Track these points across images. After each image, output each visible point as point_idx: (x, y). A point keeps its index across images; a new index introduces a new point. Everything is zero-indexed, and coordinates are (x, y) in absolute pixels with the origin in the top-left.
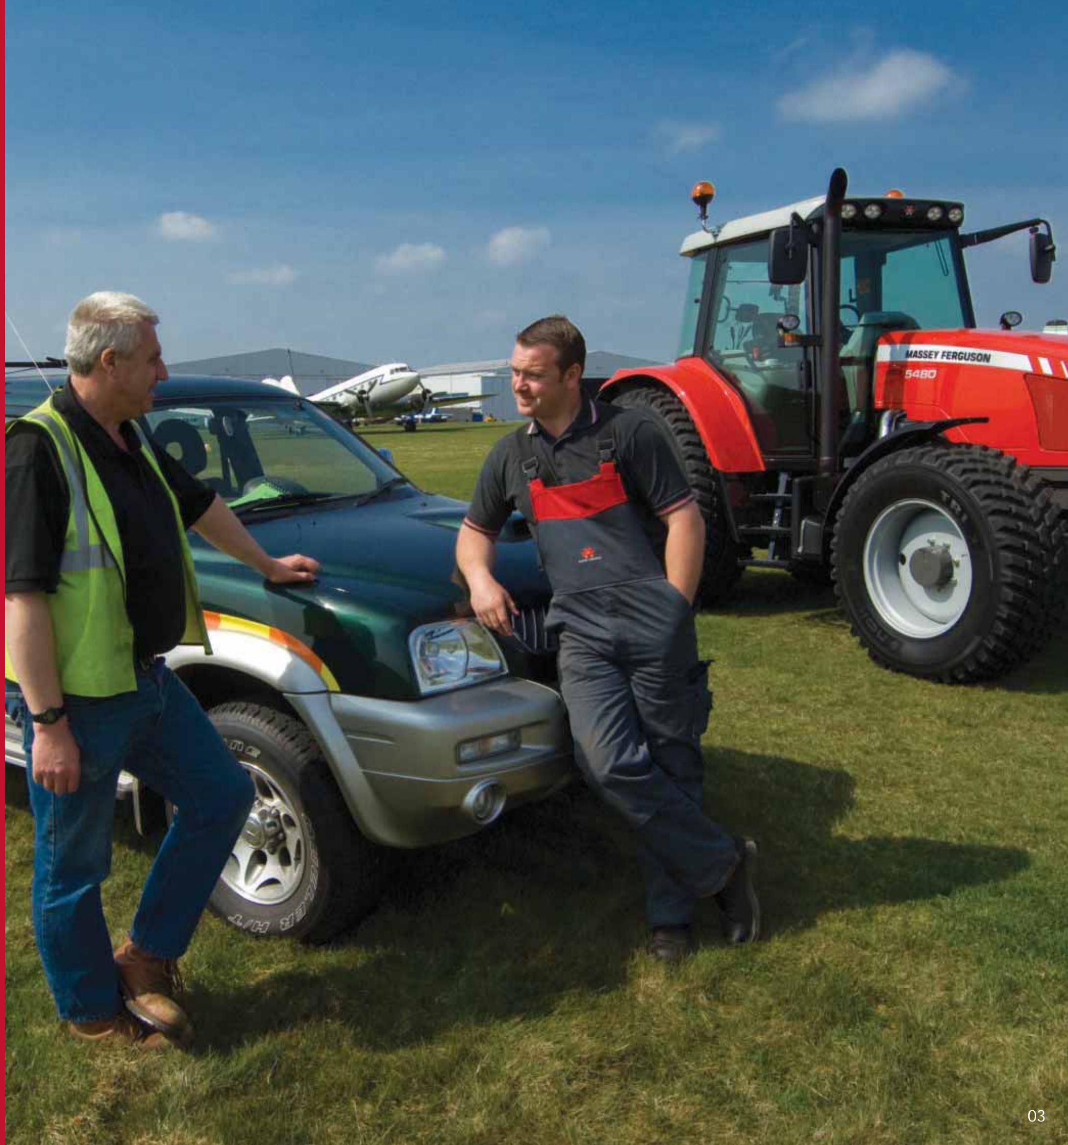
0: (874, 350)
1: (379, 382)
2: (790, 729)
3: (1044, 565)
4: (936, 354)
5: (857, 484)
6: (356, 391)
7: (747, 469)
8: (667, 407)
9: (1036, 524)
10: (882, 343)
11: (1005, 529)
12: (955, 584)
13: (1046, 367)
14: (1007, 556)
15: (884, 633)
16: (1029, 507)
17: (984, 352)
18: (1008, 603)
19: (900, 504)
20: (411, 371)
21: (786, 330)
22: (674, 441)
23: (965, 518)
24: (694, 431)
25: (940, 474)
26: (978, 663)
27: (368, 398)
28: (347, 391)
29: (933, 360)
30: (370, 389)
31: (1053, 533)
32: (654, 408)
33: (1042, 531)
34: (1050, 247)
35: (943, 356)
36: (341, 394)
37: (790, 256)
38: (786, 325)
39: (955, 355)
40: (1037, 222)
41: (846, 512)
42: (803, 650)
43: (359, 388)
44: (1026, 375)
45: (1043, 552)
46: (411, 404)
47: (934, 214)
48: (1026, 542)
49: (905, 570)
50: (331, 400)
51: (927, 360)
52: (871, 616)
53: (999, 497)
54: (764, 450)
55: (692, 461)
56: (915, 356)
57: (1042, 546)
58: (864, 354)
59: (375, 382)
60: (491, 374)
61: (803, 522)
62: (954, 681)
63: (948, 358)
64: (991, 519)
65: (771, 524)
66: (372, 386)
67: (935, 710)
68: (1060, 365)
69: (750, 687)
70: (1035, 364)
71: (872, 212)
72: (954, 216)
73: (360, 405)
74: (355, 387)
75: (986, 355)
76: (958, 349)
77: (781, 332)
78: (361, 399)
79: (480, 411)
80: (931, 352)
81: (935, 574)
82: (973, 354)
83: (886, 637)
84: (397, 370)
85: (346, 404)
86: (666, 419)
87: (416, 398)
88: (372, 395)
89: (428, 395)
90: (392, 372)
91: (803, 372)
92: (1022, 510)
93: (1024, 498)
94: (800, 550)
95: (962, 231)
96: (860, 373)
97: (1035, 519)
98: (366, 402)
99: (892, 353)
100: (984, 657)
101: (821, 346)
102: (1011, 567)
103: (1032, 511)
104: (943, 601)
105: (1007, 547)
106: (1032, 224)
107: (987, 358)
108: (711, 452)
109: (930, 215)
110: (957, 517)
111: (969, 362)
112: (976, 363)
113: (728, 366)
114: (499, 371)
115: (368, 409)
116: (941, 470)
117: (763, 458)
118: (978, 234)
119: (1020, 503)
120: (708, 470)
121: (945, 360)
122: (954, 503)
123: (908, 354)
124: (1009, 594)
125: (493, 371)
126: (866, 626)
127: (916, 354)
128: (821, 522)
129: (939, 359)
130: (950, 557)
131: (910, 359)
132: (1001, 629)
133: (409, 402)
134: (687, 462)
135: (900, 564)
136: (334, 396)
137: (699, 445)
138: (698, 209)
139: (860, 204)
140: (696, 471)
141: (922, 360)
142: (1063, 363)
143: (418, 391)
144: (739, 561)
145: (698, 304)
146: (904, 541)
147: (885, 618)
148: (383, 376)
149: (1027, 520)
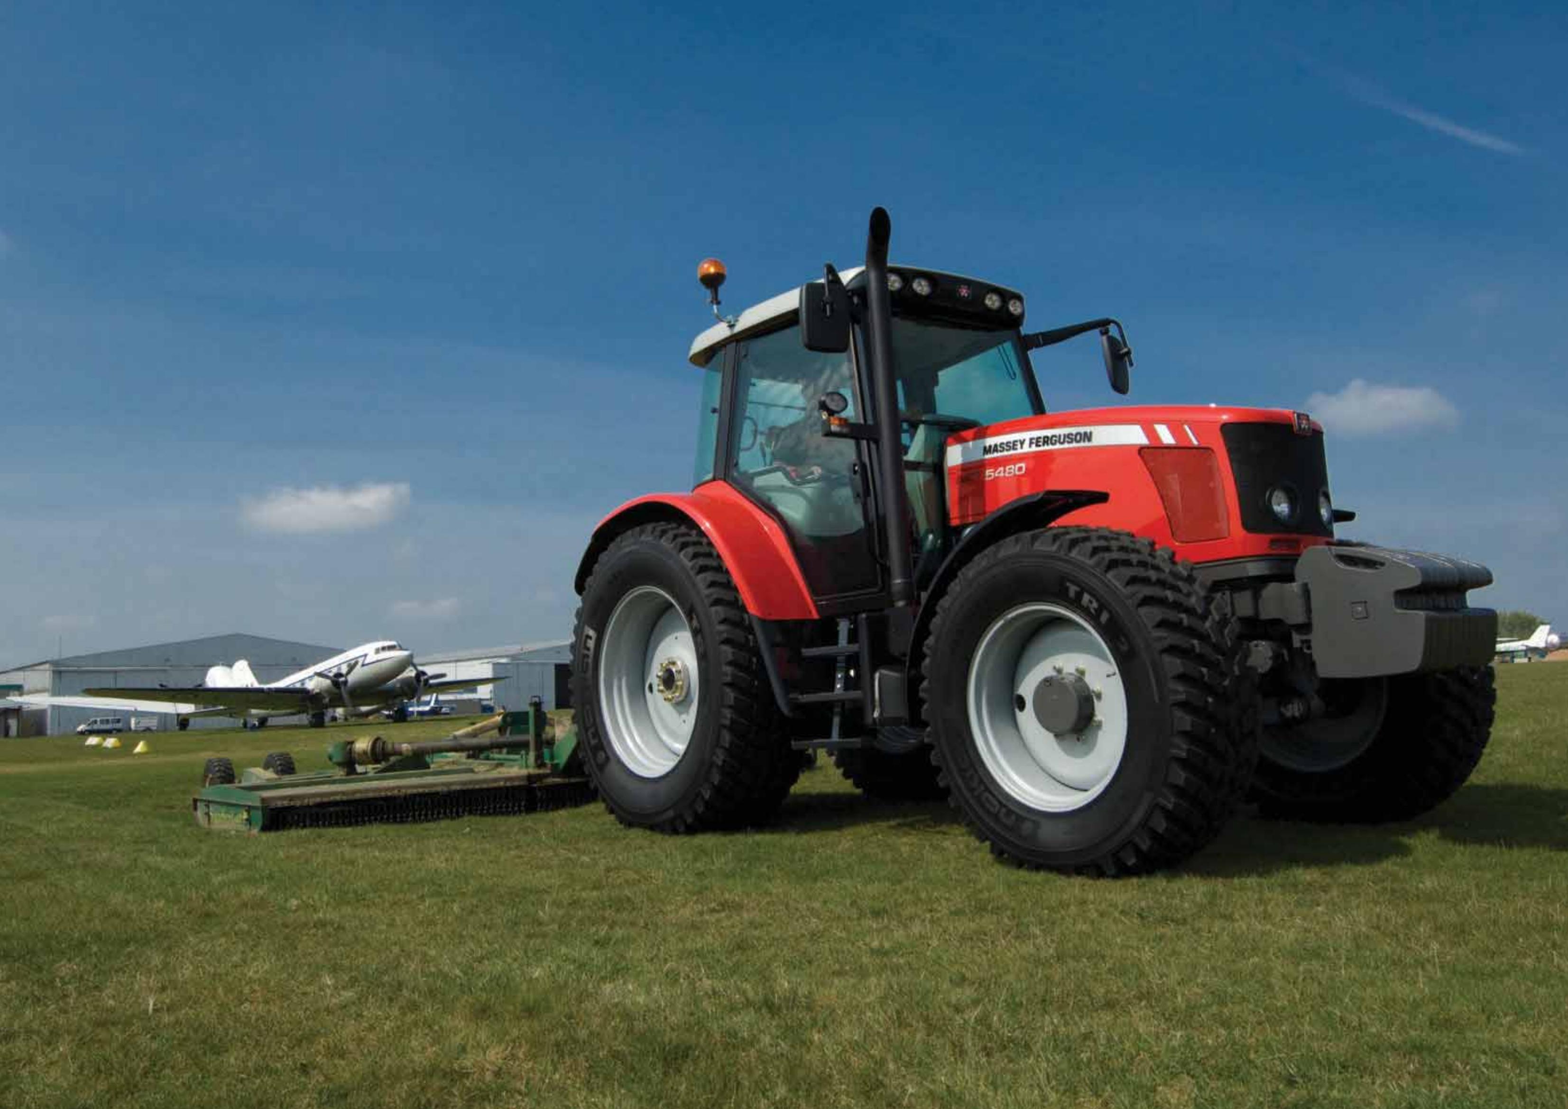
0: (941, 453)
1: (360, 664)
2: (901, 945)
3: (1223, 675)
4: (1022, 443)
5: (947, 597)
6: (331, 674)
7: (793, 615)
8: (681, 540)
9: (1204, 617)
10: (951, 445)
11: (1162, 624)
12: (1099, 725)
13: (1166, 437)
14: (1174, 665)
15: (1010, 812)
16: (1189, 595)
17: (1082, 429)
18: (1185, 734)
19: (1010, 616)
20: (401, 649)
21: (831, 413)
22: (694, 585)
23: (1104, 617)
24: (720, 569)
25: (1060, 559)
26: (1155, 836)
27: (346, 682)
28: (320, 674)
29: (1019, 451)
30: (349, 672)
31: (1226, 631)
32: (665, 543)
33: (1211, 627)
34: (1125, 350)
35: (1031, 443)
36: (310, 678)
37: (828, 313)
38: (832, 406)
39: (1046, 440)
40: (1107, 322)
41: (937, 641)
42: (894, 861)
43: (335, 671)
44: (1141, 449)
45: (1220, 657)
46: (401, 687)
47: (992, 302)
48: (1195, 642)
49: (1027, 718)
50: (298, 686)
51: (1012, 452)
52: (987, 789)
53: (1146, 581)
54: (814, 590)
55: (719, 608)
56: (996, 450)
57: (1216, 648)
58: (930, 460)
59: (356, 663)
60: (504, 661)
61: (877, 675)
62: (1123, 872)
63: (1037, 445)
64: (1143, 611)
65: (832, 688)
66: (351, 668)
67: (1116, 906)
68: (1184, 430)
69: (825, 902)
70: (1151, 433)
71: (921, 287)
72: (1014, 308)
73: (336, 691)
74: (330, 670)
75: (1085, 433)
76: (1049, 433)
77: (825, 416)
78: (336, 684)
79: (491, 703)
80: (1015, 441)
81: (1071, 716)
82: (1069, 436)
83: (1013, 817)
84: (384, 649)
85: (317, 691)
86: (682, 555)
87: (407, 682)
88: (351, 678)
89: (423, 678)
90: (377, 651)
91: (858, 477)
92: (1181, 598)
93: (1180, 584)
94: (876, 714)
95: (1026, 329)
96: (927, 484)
97: (1200, 611)
98: (343, 688)
99: (964, 453)
100: (1161, 825)
101: (877, 442)
102: (1182, 678)
103: (1193, 600)
104: (1086, 753)
105: (1172, 650)
106: (1103, 325)
107: (1088, 437)
108: (746, 596)
109: (988, 302)
110: (1093, 618)
111: (1066, 445)
112: (1074, 445)
113: (759, 488)
114: (513, 657)
115: (345, 696)
116: (1062, 553)
117: (815, 602)
118: (1042, 334)
119: (1175, 588)
120: (743, 619)
121: (1034, 448)
122: (1086, 597)
123: (987, 450)
124: (1185, 721)
125: (507, 656)
126: (983, 806)
127: (995, 449)
128: (900, 671)
129: (1026, 449)
130: (1088, 688)
131: (988, 456)
132: (1180, 776)
133: (398, 685)
134: (713, 609)
135: (1017, 711)
136: (302, 681)
137: (728, 585)
138: (708, 293)
139: (907, 276)
140: (724, 621)
141: (1005, 453)
142: (1187, 428)
143: (410, 673)
144: (793, 743)
145: (716, 415)
146: (1021, 669)
147: (1007, 789)
148: (366, 655)
149: (1190, 611)
